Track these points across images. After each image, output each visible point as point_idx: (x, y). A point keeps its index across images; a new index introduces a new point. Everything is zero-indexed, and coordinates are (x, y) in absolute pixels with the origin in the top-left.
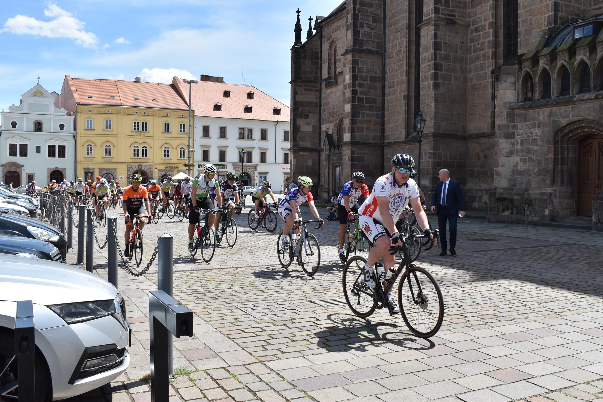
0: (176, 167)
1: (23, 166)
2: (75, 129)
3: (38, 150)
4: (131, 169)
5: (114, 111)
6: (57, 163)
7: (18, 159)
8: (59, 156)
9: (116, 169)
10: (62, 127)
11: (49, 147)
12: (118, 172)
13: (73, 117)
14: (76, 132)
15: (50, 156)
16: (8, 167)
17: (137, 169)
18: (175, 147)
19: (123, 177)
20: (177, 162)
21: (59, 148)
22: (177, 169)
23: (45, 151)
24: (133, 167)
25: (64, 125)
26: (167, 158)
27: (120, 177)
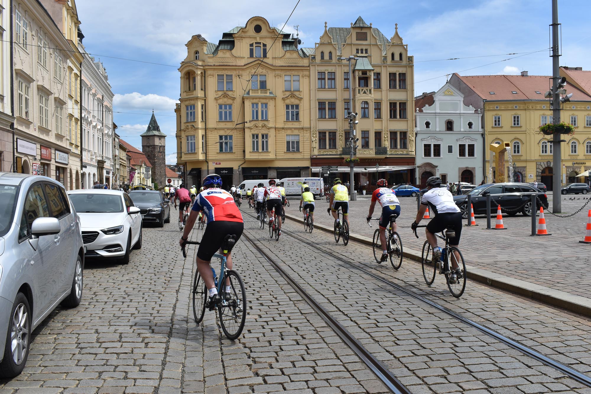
0: (583, 163)
1: (437, 167)
2: (483, 127)
3: (450, 149)
4: (540, 166)
5: (522, 106)
6: (467, 162)
7: (432, 160)
8: (469, 155)
9: (526, 167)
10: (470, 125)
11: (460, 145)
12: (528, 170)
13: (481, 115)
14: (484, 130)
15: (460, 155)
16: (423, 168)
17: (546, 166)
18: (581, 142)
19: (532, 175)
20: (584, 158)
21: (468, 147)
22: (584, 165)
23: (456, 150)
24: (542, 164)
25: (473, 123)
26: (574, 154)
27: (529, 175)
